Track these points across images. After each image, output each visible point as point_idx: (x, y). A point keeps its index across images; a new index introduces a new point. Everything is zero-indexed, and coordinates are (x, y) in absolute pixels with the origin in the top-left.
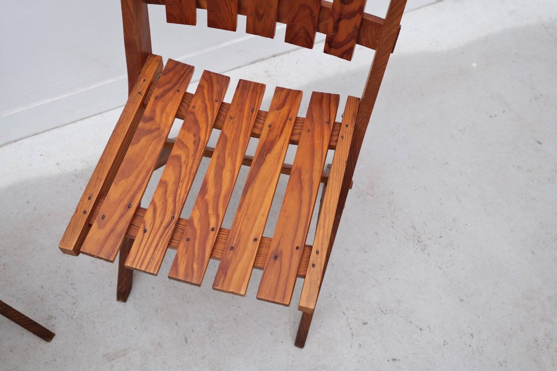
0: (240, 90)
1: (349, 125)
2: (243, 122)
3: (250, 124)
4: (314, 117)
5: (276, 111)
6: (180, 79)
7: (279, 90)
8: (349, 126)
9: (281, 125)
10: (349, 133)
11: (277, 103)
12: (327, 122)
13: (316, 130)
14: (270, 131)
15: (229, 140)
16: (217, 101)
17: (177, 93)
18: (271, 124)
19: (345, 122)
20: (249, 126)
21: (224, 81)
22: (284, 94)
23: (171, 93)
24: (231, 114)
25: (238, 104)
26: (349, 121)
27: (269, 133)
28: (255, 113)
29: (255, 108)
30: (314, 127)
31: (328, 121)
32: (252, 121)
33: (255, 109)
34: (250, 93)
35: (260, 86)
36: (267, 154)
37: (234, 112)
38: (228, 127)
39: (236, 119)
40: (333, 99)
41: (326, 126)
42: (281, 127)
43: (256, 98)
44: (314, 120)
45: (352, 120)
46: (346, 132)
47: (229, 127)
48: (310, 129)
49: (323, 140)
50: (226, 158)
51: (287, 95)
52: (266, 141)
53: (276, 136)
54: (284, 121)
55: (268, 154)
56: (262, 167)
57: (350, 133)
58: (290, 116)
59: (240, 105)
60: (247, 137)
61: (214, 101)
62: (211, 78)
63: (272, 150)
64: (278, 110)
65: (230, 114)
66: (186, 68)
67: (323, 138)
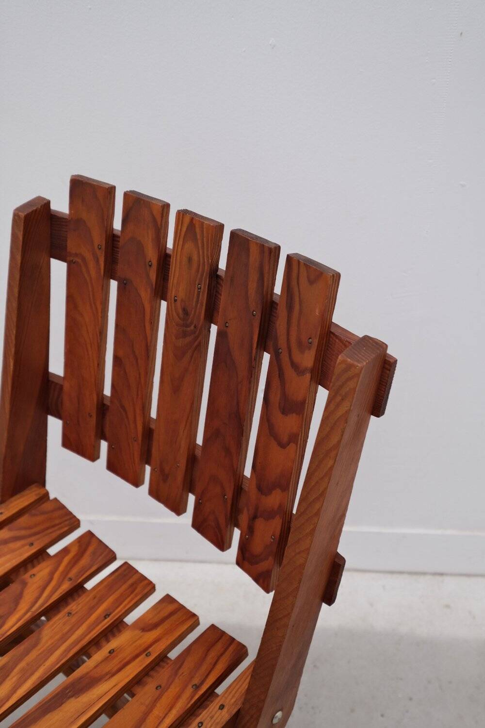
0: (113, 577)
1: (227, 707)
2: (81, 628)
3: (87, 635)
4: (183, 667)
5: (138, 632)
6: (47, 528)
7: (168, 599)
8: (225, 710)
9: (128, 659)
10: (216, 721)
11: (149, 620)
12: (196, 685)
13: (170, 690)
14: (106, 659)
15: (39, 647)
16: (70, 579)
17: (28, 547)
18: (115, 650)
19: (224, 698)
20: (84, 638)
21: (103, 555)
22: (171, 608)
23: (18, 544)
24: (74, 608)
25: (95, 598)
26: (231, 699)
27: (102, 661)
28: (108, 622)
29: (114, 614)
30: (171, 684)
31: (198, 685)
32: (94, 631)
33: (112, 615)
34: (124, 587)
35: (146, 582)
36: (72, 697)
37: (80, 607)
38: (56, 625)
39: (74, 619)
40: (232, 651)
41: (189, 690)
42: (125, 661)
43: (126, 598)
44: (181, 671)
45: (236, 701)
46: (212, 718)
47: (56, 627)
48: (163, 685)
49: (166, 714)
50: (13, 674)
51: (172, 612)
52: (87, 673)
53: (107, 674)
54: (137, 652)
55: (74, 698)
56: (47, 716)
57: (217, 723)
58: (150, 650)
59: (96, 600)
60: (67, 654)
61: (67, 578)
62: (88, 544)
63: (84, 692)
64: (142, 632)
65: (72, 607)
66: (68, 517)
67: (170, 711)
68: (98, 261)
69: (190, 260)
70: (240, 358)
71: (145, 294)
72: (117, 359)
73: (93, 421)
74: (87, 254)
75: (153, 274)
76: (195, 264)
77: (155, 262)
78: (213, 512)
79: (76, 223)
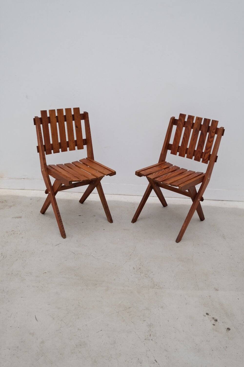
68: (182, 124)
69: (198, 122)
70: (204, 133)
71: (190, 128)
72: (183, 138)
73: (177, 149)
74: (181, 123)
75: (192, 125)
76: (198, 123)
77: (192, 123)
78: (198, 156)
79: (180, 119)
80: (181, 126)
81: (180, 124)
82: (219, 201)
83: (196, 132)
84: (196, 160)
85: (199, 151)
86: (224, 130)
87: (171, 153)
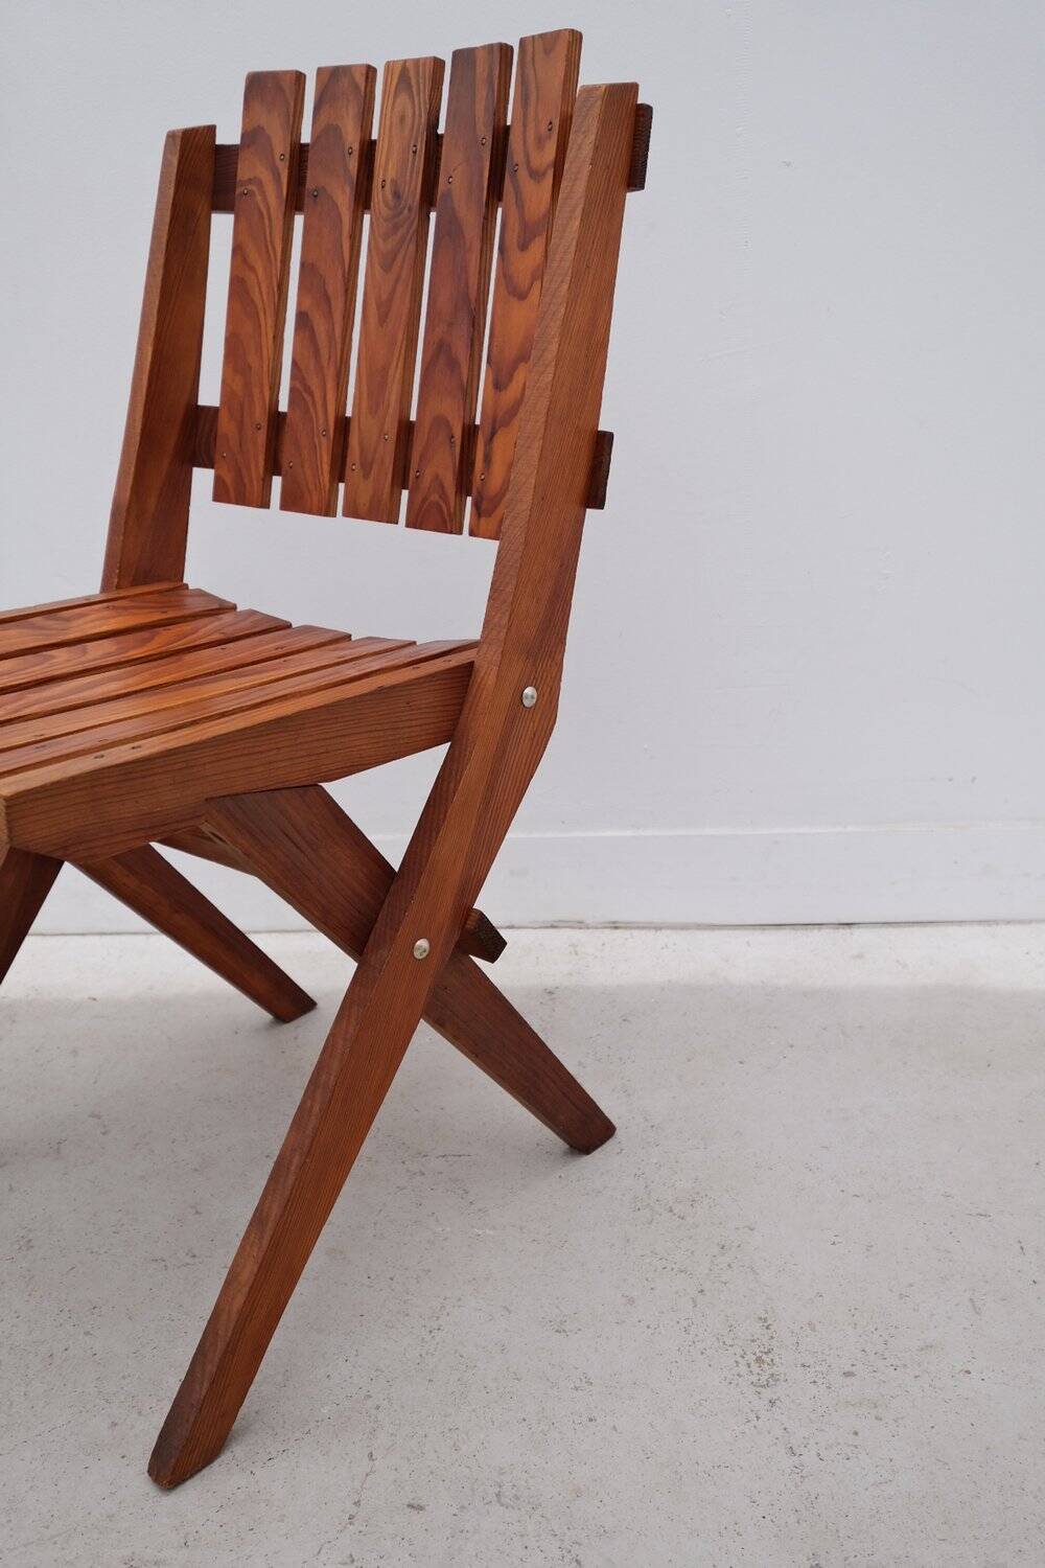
68: (280, 178)
74: (265, 176)
75: (353, 164)
76: (409, 121)
77: (356, 147)
78: (437, 477)
79: (251, 135)
80: (273, 200)
81: (260, 184)
82: (815, 933)
83: (396, 228)
84: (420, 527)
85: (441, 422)
86: (643, 115)
87: (221, 494)
